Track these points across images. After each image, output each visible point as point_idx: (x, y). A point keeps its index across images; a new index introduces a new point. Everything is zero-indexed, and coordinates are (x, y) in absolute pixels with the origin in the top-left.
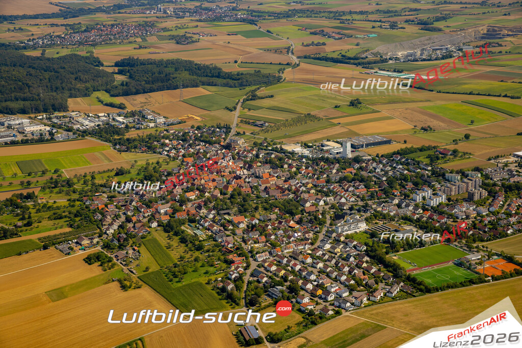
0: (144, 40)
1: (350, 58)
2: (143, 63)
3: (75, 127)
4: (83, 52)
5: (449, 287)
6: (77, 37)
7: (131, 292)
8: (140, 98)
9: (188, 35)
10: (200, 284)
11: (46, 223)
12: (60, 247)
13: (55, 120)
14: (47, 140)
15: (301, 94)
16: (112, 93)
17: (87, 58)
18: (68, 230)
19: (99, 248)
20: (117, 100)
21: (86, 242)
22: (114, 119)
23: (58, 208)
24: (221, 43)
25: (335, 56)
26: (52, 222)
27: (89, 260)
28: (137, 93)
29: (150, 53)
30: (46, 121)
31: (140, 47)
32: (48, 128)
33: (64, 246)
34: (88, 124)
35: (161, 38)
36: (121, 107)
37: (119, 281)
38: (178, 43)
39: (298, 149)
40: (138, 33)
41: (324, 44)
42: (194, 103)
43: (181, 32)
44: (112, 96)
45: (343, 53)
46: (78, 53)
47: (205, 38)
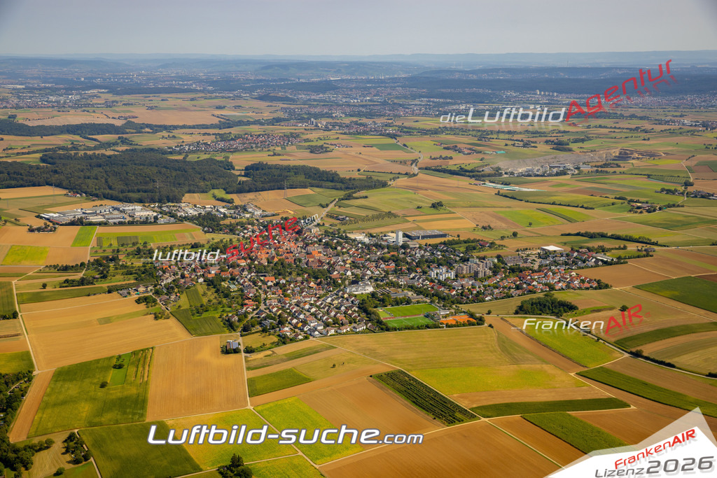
0: (284, 148)
1: (466, 171)
2: (270, 167)
3: (179, 214)
4: (220, 157)
5: (406, 329)
6: (222, 145)
7: (160, 321)
8: (251, 196)
9: (325, 146)
10: (214, 318)
11: (119, 277)
12: (121, 292)
13: (164, 209)
14: (151, 222)
15: (395, 197)
16: (228, 190)
17: (221, 162)
18: (132, 282)
19: (151, 294)
20: (229, 197)
21: (142, 289)
22: (217, 210)
23: (133, 267)
24: (353, 153)
25: (454, 168)
26: (122, 277)
27: (138, 301)
28: (249, 191)
29: (281, 160)
30: (156, 209)
31: (275, 155)
32: (155, 214)
33: (125, 292)
34: (192, 212)
35: (299, 147)
36: (230, 201)
37: (155, 314)
38: (311, 152)
39: (360, 237)
40: (280, 143)
41: (451, 158)
42: (295, 200)
43: (320, 143)
44: (227, 193)
45: (463, 166)
46: (215, 158)
47: (341, 149)
